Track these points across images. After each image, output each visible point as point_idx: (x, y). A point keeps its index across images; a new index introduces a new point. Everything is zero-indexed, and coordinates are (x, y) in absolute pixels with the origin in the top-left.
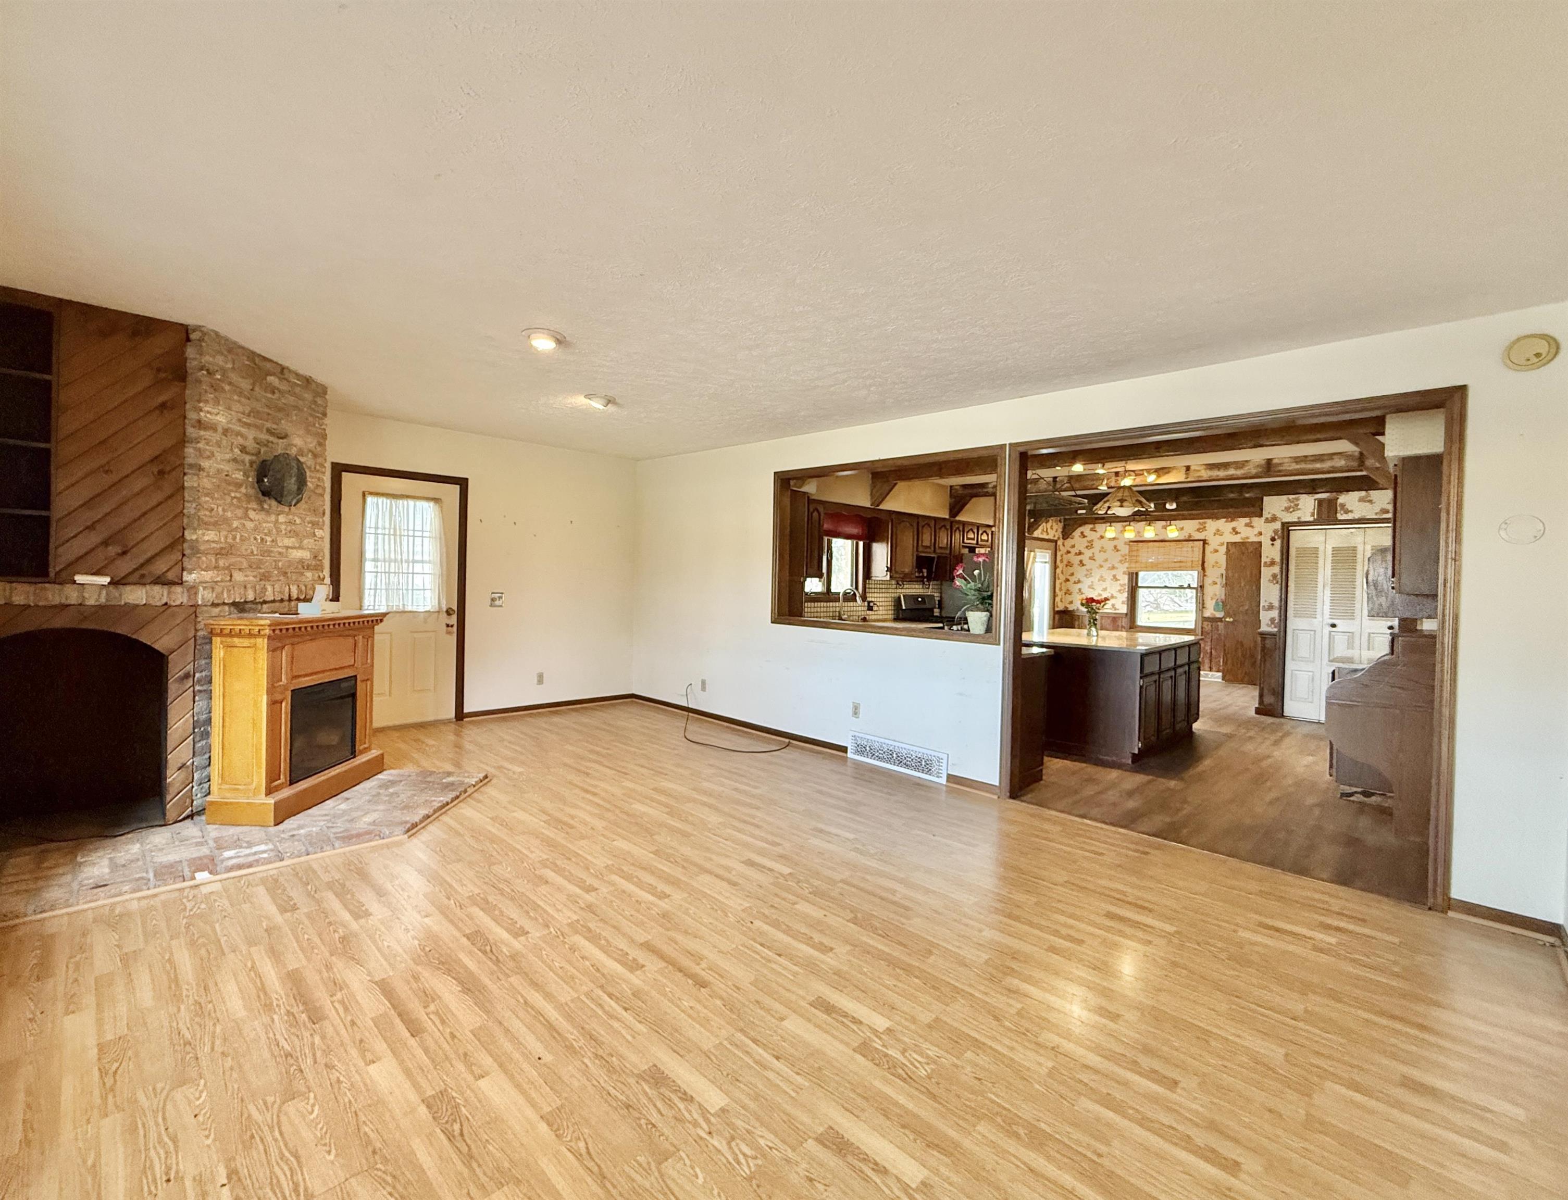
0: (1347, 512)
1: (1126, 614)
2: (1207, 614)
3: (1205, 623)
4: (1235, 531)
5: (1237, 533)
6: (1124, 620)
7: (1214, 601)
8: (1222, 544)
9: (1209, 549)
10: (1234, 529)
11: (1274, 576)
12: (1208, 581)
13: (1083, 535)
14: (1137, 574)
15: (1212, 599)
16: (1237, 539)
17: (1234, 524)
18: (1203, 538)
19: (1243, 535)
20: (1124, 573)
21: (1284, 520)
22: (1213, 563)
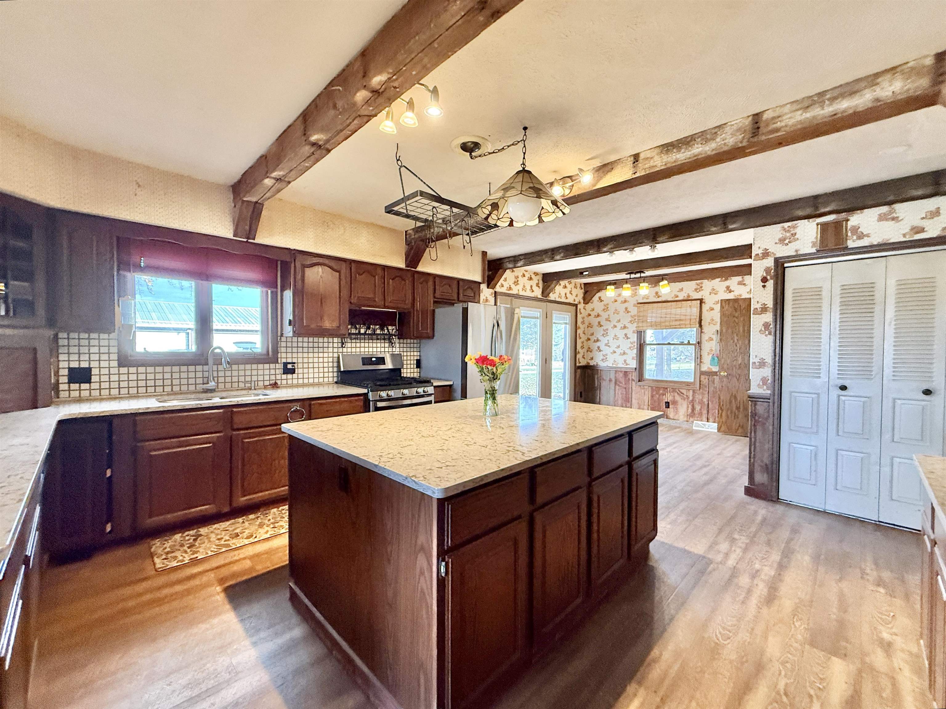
0: (861, 236)
1: (636, 369)
2: (704, 368)
3: (703, 377)
4: (729, 289)
5: (730, 291)
7: (711, 356)
8: (717, 302)
9: (705, 307)
11: (766, 326)
12: (705, 337)
13: (601, 299)
14: (644, 333)
15: (709, 354)
16: (731, 296)
17: (727, 283)
18: (700, 297)
19: (735, 292)
20: (634, 332)
21: (778, 255)
22: (709, 320)
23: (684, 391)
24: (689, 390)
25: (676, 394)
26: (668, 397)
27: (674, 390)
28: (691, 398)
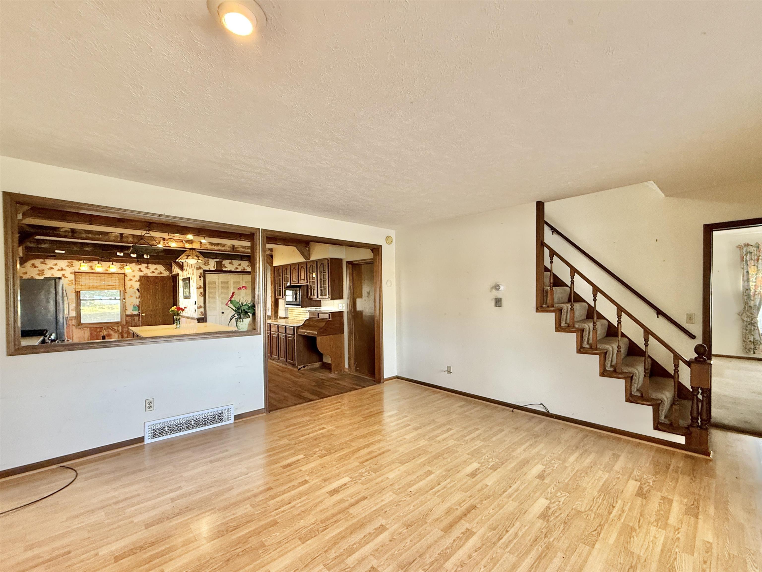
0: (225, 267)
1: (75, 317)
2: (128, 313)
3: (127, 318)
4: (140, 270)
5: (141, 271)
6: (73, 321)
7: (132, 306)
8: (135, 277)
9: (127, 279)
10: (140, 269)
11: (201, 293)
12: (127, 296)
13: (34, 266)
14: (80, 292)
16: (142, 274)
17: (140, 266)
18: (124, 273)
19: (145, 272)
21: (204, 269)
22: (129, 286)
23: (116, 328)
24: (119, 326)
25: (110, 330)
26: (104, 333)
27: (108, 328)
28: (120, 331)
